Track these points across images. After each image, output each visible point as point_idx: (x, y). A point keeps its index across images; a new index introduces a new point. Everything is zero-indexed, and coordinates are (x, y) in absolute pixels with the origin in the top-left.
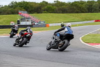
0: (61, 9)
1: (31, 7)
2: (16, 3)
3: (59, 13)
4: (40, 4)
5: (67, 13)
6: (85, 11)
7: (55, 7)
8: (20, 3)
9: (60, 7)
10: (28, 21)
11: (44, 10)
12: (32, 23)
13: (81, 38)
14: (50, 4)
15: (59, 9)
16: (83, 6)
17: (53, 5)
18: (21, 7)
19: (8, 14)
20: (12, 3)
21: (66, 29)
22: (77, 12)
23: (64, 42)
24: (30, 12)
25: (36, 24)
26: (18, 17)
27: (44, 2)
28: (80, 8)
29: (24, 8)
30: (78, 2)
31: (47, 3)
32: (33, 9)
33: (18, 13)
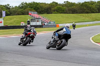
0: (70, 9)
1: (41, 7)
2: (26, 3)
3: (69, 13)
4: (50, 5)
5: (77, 13)
6: (95, 11)
7: (65, 8)
8: (30, 4)
9: (70, 8)
10: (38, 21)
11: (54, 11)
12: (42, 23)
13: (91, 38)
14: (60, 5)
15: (69, 10)
16: (94, 6)
17: (63, 5)
18: (32, 8)
19: (19, 15)
20: (22, 4)
21: (64, 30)
22: (87, 13)
23: (62, 42)
24: (40, 12)
25: (46, 24)
26: (28, 18)
27: (54, 2)
28: (90, 8)
29: (34, 9)
30: (88, 2)
31: (57, 3)
32: (43, 9)
33: (28, 14)
